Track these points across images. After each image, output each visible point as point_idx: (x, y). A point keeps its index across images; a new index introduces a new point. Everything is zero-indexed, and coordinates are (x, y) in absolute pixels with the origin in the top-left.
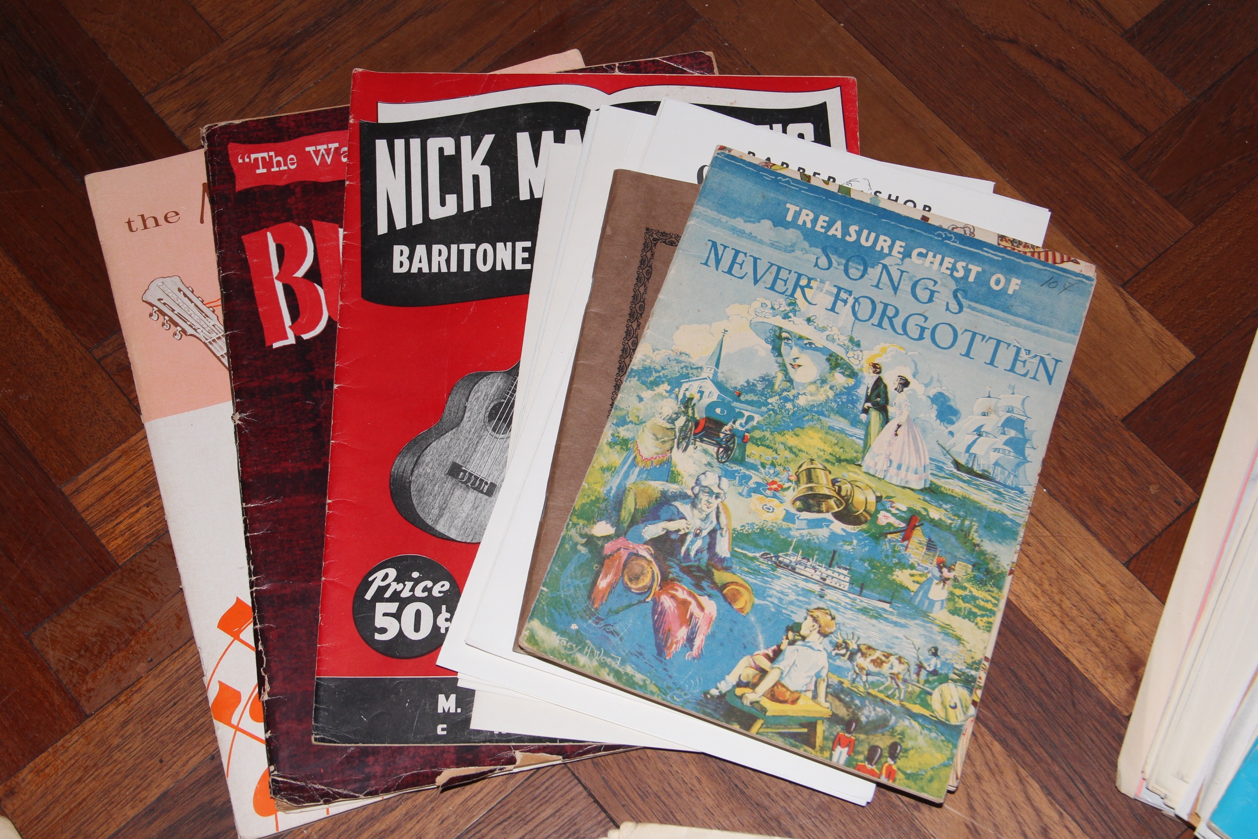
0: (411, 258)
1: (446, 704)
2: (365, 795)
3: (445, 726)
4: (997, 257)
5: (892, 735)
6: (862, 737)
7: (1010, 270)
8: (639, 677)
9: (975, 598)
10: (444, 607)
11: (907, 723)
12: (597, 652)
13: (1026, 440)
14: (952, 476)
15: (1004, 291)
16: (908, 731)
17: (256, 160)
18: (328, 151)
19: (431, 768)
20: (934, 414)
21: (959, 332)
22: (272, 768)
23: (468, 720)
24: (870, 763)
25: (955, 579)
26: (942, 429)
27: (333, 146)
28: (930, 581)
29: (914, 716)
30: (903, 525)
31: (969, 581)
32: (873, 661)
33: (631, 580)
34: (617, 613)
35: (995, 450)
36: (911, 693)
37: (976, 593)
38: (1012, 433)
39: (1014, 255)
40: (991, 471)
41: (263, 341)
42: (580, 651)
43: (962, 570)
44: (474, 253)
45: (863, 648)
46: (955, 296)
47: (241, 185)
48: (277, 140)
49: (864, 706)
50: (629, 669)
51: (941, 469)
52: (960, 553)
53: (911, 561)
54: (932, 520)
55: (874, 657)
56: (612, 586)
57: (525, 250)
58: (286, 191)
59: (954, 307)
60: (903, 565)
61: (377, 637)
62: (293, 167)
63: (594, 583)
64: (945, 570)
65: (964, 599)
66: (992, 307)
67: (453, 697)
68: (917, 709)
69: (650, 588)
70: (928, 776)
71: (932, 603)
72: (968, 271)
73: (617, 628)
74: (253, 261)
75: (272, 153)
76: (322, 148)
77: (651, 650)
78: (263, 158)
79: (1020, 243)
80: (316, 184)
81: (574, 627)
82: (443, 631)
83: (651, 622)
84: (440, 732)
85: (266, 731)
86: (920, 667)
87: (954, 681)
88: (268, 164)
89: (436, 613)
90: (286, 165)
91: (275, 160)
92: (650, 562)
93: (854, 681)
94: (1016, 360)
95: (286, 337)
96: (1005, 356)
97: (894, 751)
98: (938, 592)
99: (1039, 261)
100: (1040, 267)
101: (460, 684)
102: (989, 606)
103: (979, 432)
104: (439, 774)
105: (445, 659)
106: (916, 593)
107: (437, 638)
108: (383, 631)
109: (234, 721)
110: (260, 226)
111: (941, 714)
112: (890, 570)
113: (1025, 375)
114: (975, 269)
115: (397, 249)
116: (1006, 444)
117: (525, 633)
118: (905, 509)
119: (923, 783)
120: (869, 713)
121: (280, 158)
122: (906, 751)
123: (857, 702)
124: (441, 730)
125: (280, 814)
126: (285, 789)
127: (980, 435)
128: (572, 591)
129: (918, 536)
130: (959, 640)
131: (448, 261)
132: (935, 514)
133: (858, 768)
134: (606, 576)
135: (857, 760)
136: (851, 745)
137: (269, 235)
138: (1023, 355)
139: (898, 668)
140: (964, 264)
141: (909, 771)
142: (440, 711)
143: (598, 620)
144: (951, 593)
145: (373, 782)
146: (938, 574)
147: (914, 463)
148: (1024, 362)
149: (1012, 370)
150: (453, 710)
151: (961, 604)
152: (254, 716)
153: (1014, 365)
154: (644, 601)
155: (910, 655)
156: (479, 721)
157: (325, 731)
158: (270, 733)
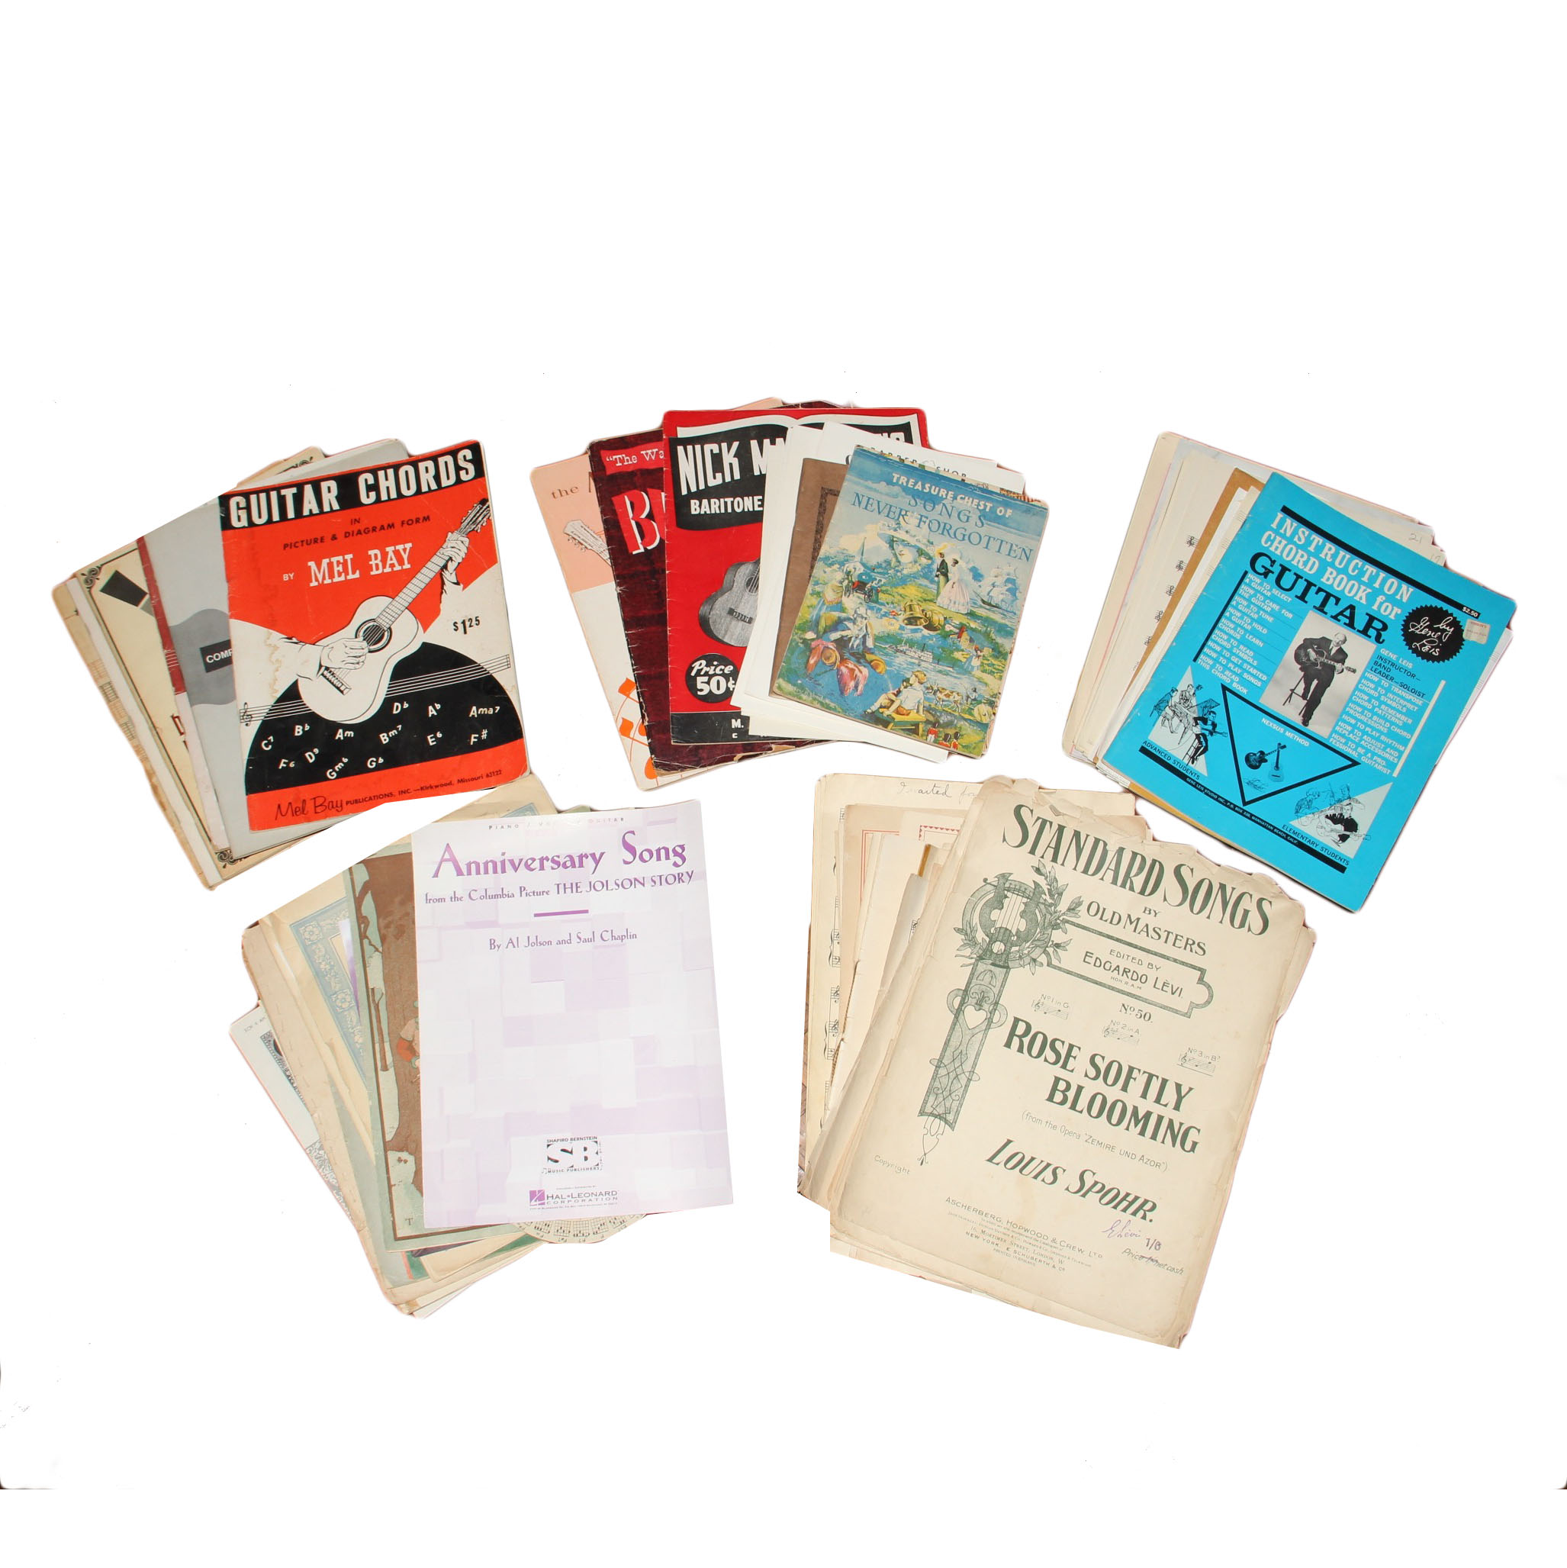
0: (700, 506)
1: (736, 724)
2: (700, 767)
3: (737, 734)
4: (1000, 499)
5: (955, 728)
6: (941, 730)
7: (1006, 505)
8: (832, 705)
9: (994, 665)
10: (731, 678)
11: (962, 723)
12: (811, 694)
13: (1016, 589)
14: (981, 607)
15: (1004, 515)
16: (963, 727)
17: (616, 459)
18: (652, 453)
19: (732, 752)
20: (971, 577)
21: (982, 536)
22: (653, 756)
23: (748, 731)
24: (945, 741)
25: (984, 656)
26: (976, 584)
27: (655, 450)
28: (972, 657)
29: (966, 720)
30: (957, 631)
31: (991, 656)
32: (945, 695)
33: (826, 659)
34: (820, 675)
35: (1002, 594)
36: (964, 709)
37: (994, 662)
38: (1010, 586)
39: (1008, 498)
40: (1000, 604)
41: (627, 550)
42: (803, 693)
43: (987, 651)
44: (732, 503)
45: (940, 689)
46: (980, 519)
47: (609, 472)
48: (626, 448)
49: (941, 716)
50: (827, 701)
51: (975, 604)
52: (986, 644)
53: (962, 648)
54: (972, 628)
55: (946, 693)
56: (816, 663)
57: (759, 500)
58: (632, 474)
59: (979, 524)
60: (958, 650)
61: (699, 693)
62: (635, 462)
63: (808, 661)
64: (979, 652)
65: (988, 665)
66: (999, 523)
67: (739, 720)
68: (967, 716)
69: (835, 663)
70: (973, 746)
71: (973, 667)
72: (985, 506)
73: (820, 682)
74: (619, 511)
75: (624, 455)
76: (649, 452)
77: (837, 692)
78: (619, 458)
79: (1011, 492)
80: (647, 470)
81: (799, 682)
82: (731, 689)
83: (836, 679)
85: (648, 739)
86: (968, 697)
87: (985, 703)
88: (622, 461)
89: (728, 681)
90: (631, 460)
91: (625, 459)
92: (834, 651)
93: (936, 704)
94: (1010, 550)
95: (639, 548)
96: (1005, 548)
97: (956, 736)
98: (976, 662)
99: (1021, 501)
100: (1022, 504)
101: (742, 714)
102: (1000, 668)
103: (994, 586)
105: (734, 702)
106: (965, 663)
107: (729, 693)
108: (701, 690)
109: (631, 736)
110: (620, 492)
111: (978, 719)
112: (953, 653)
113: (1015, 557)
114: (989, 505)
115: (692, 502)
116: (1007, 591)
117: (776, 685)
118: (958, 623)
119: (971, 750)
120: (943, 719)
121: (628, 458)
122: (962, 735)
123: (938, 714)
124: (734, 736)
125: (658, 778)
126: (661, 765)
127: (994, 587)
128: (797, 665)
129: (965, 636)
130: (986, 684)
131: (719, 507)
132: (973, 625)
133: (939, 744)
134: (813, 658)
135: (939, 740)
136: (935, 733)
137: (626, 497)
138: (1014, 547)
139: (957, 698)
140: (983, 502)
141: (964, 745)
142: (733, 727)
143: (811, 679)
144: (982, 663)
145: (702, 761)
146: (975, 654)
147: (962, 601)
148: (1015, 551)
149: (1009, 555)
150: (739, 727)
151: (987, 668)
152: (641, 733)
153: (1010, 552)
154: (832, 670)
155: (963, 691)
156: (753, 731)
157: (677, 738)
158: (650, 740)
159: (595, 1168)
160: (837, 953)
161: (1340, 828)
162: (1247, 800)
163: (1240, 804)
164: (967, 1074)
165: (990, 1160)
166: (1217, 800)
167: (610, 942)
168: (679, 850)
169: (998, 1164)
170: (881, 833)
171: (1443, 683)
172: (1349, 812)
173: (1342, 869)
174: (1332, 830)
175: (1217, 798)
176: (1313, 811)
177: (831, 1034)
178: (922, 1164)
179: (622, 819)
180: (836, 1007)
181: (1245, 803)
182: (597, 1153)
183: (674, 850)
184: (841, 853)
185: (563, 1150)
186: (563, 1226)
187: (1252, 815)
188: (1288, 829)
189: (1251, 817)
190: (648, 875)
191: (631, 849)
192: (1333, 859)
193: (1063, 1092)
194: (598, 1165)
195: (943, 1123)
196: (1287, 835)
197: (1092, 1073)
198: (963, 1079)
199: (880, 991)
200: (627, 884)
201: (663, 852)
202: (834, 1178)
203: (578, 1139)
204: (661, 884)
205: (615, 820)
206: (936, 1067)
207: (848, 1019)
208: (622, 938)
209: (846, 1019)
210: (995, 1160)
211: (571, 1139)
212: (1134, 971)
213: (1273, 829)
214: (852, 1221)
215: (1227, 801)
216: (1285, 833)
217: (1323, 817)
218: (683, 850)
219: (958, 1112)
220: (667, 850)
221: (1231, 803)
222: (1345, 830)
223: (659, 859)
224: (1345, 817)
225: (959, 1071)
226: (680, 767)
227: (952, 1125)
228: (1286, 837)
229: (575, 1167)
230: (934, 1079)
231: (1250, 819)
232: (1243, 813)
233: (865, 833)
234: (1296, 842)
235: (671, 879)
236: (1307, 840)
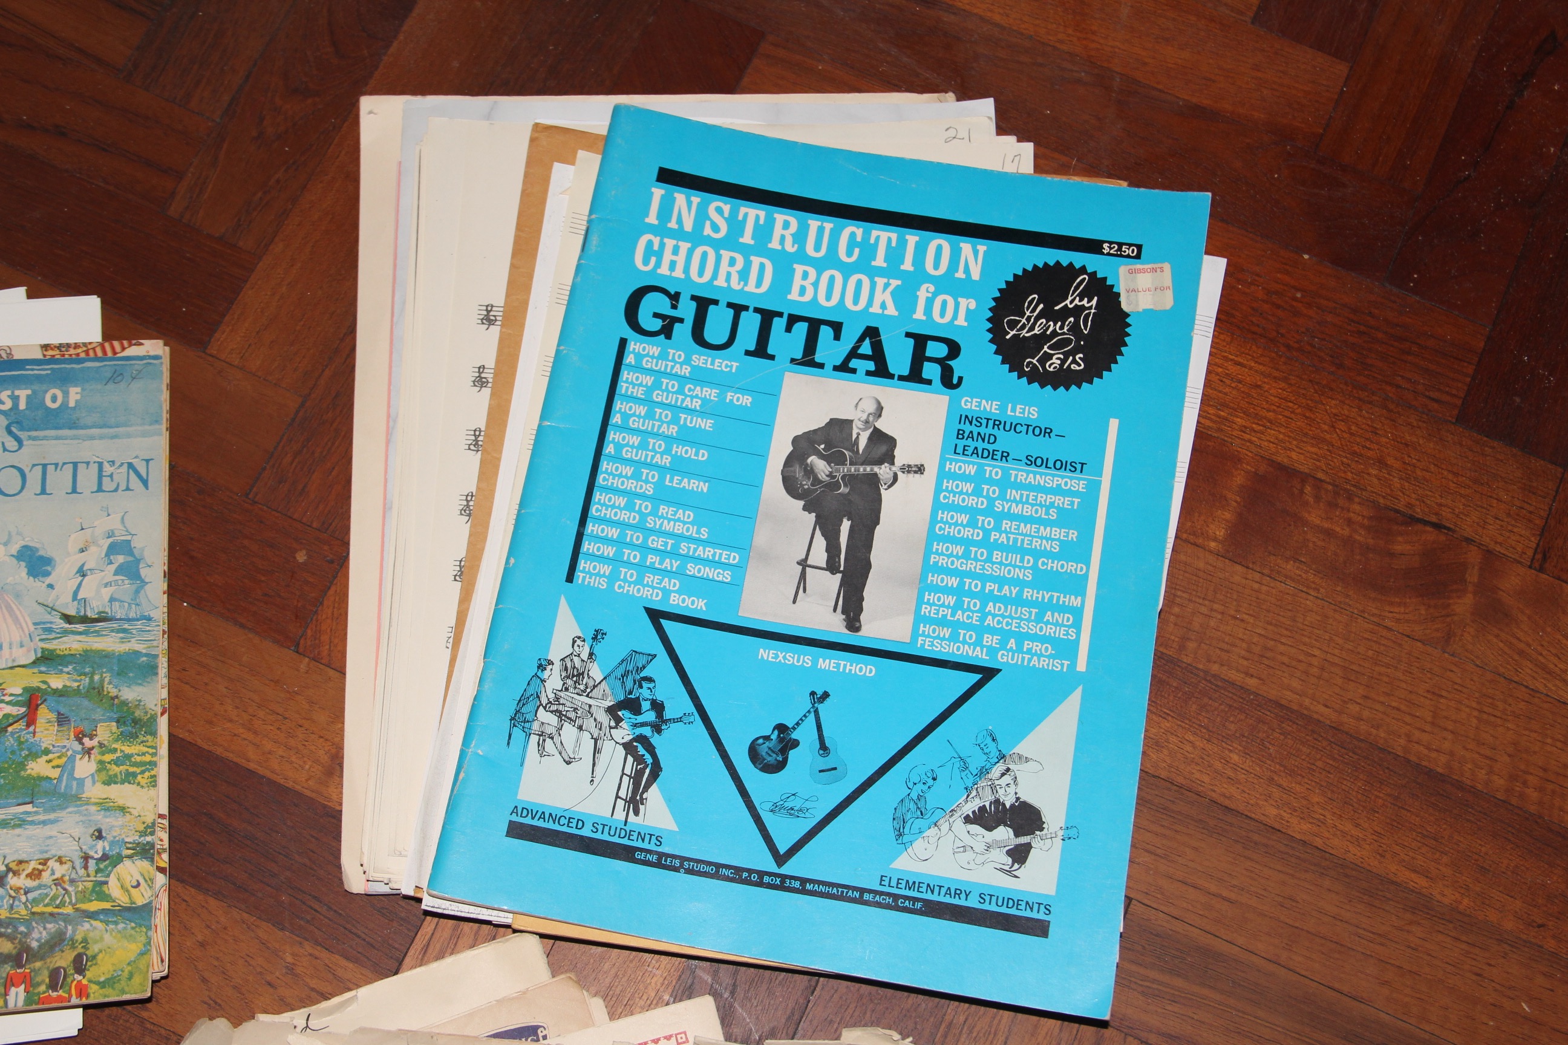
4: (45, 371)
5: (73, 947)
6: (38, 964)
7: (64, 380)
9: (128, 757)
11: (87, 926)
13: (138, 561)
14: (65, 633)
15: (65, 405)
16: (91, 935)
20: (23, 572)
21: (27, 470)
25: (101, 745)
26: (38, 586)
28: (72, 759)
29: (92, 915)
30: (23, 710)
31: (117, 740)
32: (29, 876)
35: (106, 585)
36: (83, 892)
37: (128, 750)
38: (120, 559)
39: (65, 361)
40: (108, 610)
43: (105, 732)
45: (13, 866)
46: (10, 432)
49: (30, 929)
51: (49, 630)
52: (98, 714)
53: (44, 746)
54: (55, 691)
55: (29, 870)
59: (12, 444)
60: (34, 755)
64: (86, 740)
65: (117, 762)
66: (57, 428)
68: (94, 906)
70: (126, 974)
71: (81, 782)
72: (15, 399)
79: (68, 346)
86: (86, 858)
87: (129, 857)
93: (12, 907)
94: (100, 477)
96: (87, 478)
97: (79, 965)
98: (85, 768)
99: (96, 359)
100: (97, 364)
102: (148, 758)
103: (82, 573)
106: (60, 779)
111: (123, 900)
112: (22, 766)
113: (116, 490)
114: (23, 394)
116: (116, 573)
118: (20, 691)
119: (122, 984)
120: (39, 935)
122: (94, 957)
123: (22, 929)
127: (84, 576)
129: (44, 714)
130: (123, 809)
132: (57, 682)
135: (39, 994)
136: (28, 981)
138: (108, 469)
139: (60, 870)
140: (9, 393)
141: (102, 979)
144: (101, 762)
146: (79, 747)
147: (16, 636)
148: (111, 476)
149: (100, 489)
151: (115, 769)
153: (100, 483)
155: (70, 849)
161: (1004, 834)
162: (782, 849)
163: (767, 863)
166: (716, 876)
171: (1114, 424)
172: (1011, 790)
173: (1039, 929)
174: (989, 847)
175: (716, 871)
176: (934, 818)
181: (781, 859)
187: (804, 881)
188: (894, 883)
189: (804, 886)
192: (1013, 911)
196: (896, 897)
213: (858, 896)
215: (738, 870)
216: (889, 894)
217: (959, 825)
221: (750, 871)
222: (1017, 835)
224: (1008, 807)
228: (896, 903)
231: (803, 891)
232: (782, 884)
234: (919, 905)
236: (943, 891)
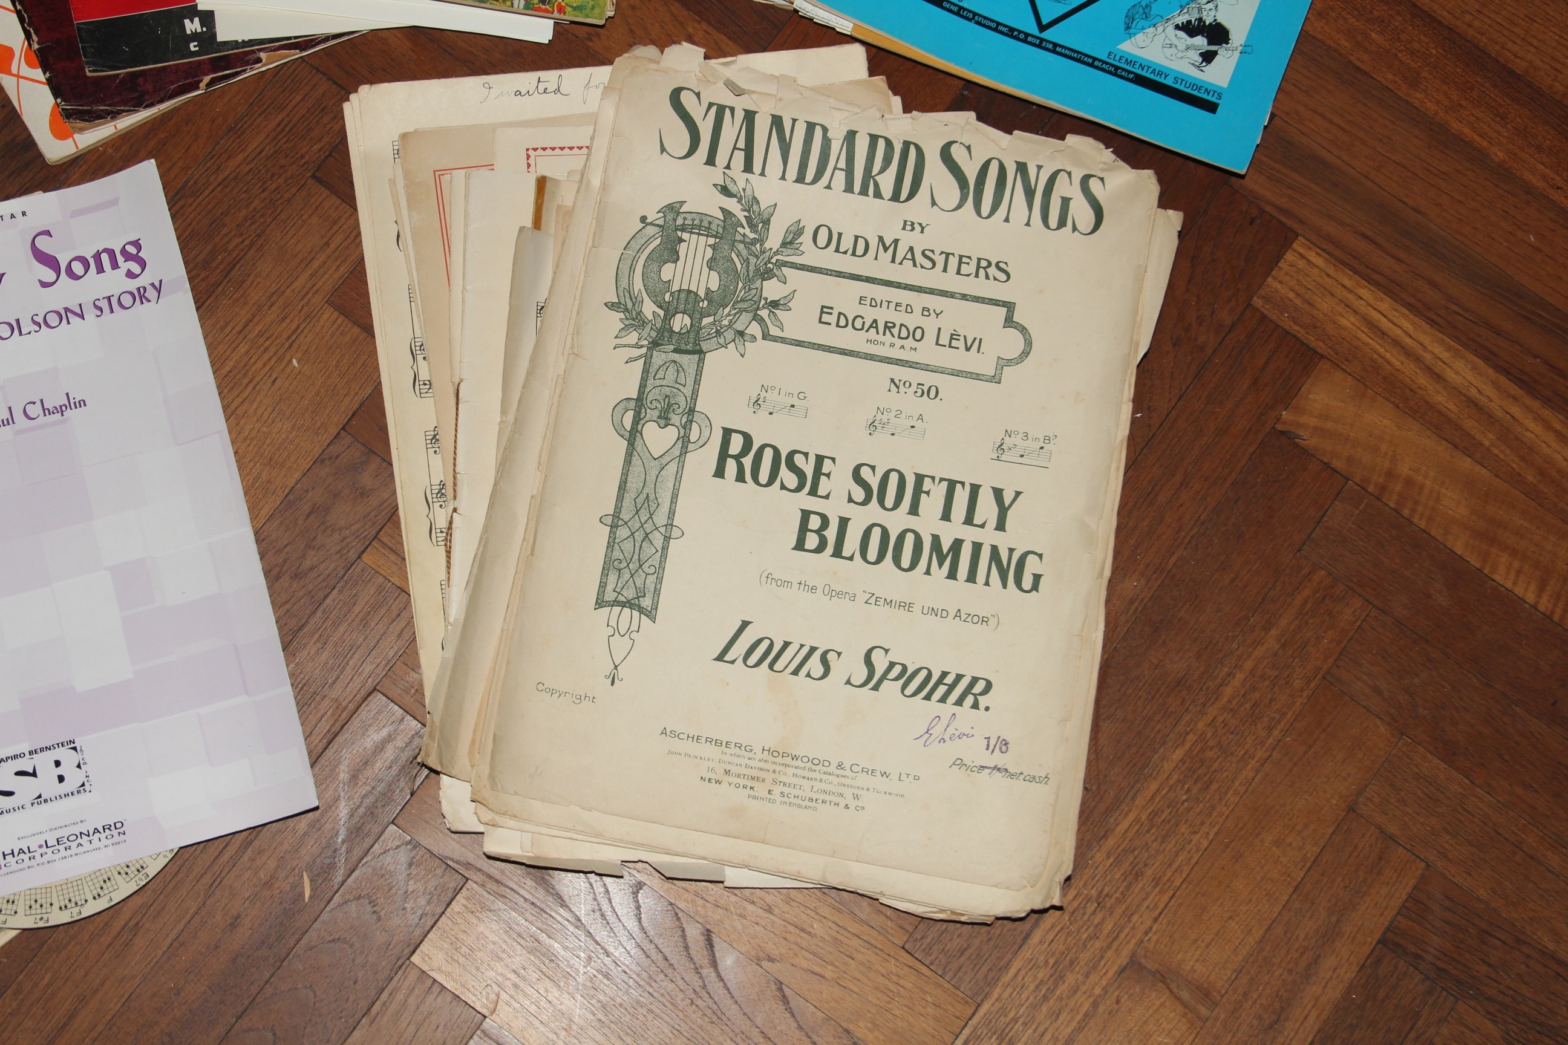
1: (192, 26)
2: (145, 108)
3: (196, 43)
19: (193, 78)
22: (59, 100)
23: (214, 35)
24: (544, 4)
67: (197, 20)
70: (590, 5)
84: (193, 49)
85: (45, 73)
101: (200, 8)
104: (201, 81)
109: (14, 70)
119: (588, 11)
124: (193, 47)
125: (76, 136)
126: (75, 114)
133: (536, 9)
135: (533, 4)
141: (575, 5)
142: (189, 32)
145: (147, 97)
150: (199, 30)
152: (30, 64)
156: (223, 34)
157: (94, 64)
158: (48, 75)
159: (79, 792)
160: (424, 375)
161: (1201, 41)
162: (1045, 21)
163: (1033, 29)
164: (662, 530)
165: (720, 658)
166: (996, 30)
167: (42, 419)
168: (132, 250)
169: (733, 662)
170: (464, 171)
172: (1212, 13)
173: (1211, 107)
174: (1188, 48)
175: (996, 27)
176: (1154, 22)
177: (437, 505)
178: (613, 683)
179: (24, 214)
180: (436, 461)
181: (1042, 28)
182: (79, 766)
183: (124, 251)
184: (405, 212)
185: (20, 773)
186: (38, 897)
187: (1055, 45)
188: (1117, 58)
189: (1055, 48)
190: (87, 300)
191: (50, 261)
192: (1195, 93)
193: (818, 532)
194: (83, 785)
195: (636, 614)
196: (1117, 68)
197: (859, 494)
198: (658, 539)
199: (501, 422)
200: (53, 320)
201: (105, 257)
202: (475, 731)
203: (42, 750)
204: (112, 311)
205: (13, 216)
206: (612, 527)
207: (458, 476)
208: (61, 410)
209: (455, 478)
210: (729, 657)
211: (31, 753)
212: (902, 325)
213: (1092, 62)
214: (516, 793)
215: (1012, 30)
216: (1113, 65)
217: (1170, 30)
218: (139, 248)
219: (657, 592)
220: (111, 253)
221: (1020, 32)
222: (1209, 44)
223: (100, 270)
224: (1207, 23)
225: (648, 527)
226: (108, 113)
227: (651, 614)
228: (1115, 71)
229: (44, 797)
230: (610, 546)
231: (1054, 51)
232: (1041, 44)
233: (438, 175)
234: (1131, 76)
235: (127, 300)
236: (1150, 70)
